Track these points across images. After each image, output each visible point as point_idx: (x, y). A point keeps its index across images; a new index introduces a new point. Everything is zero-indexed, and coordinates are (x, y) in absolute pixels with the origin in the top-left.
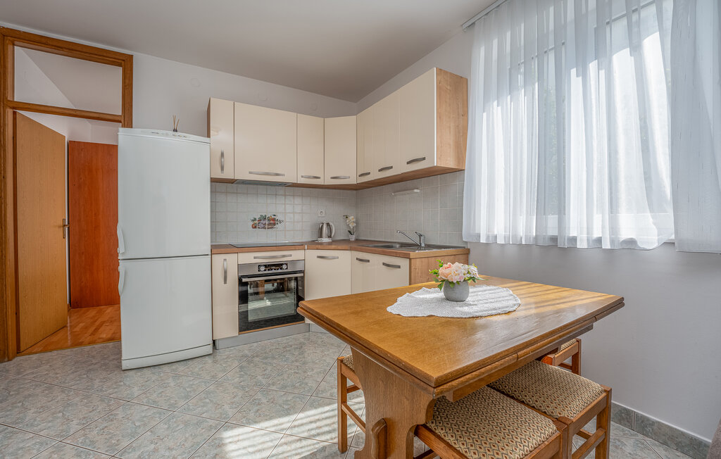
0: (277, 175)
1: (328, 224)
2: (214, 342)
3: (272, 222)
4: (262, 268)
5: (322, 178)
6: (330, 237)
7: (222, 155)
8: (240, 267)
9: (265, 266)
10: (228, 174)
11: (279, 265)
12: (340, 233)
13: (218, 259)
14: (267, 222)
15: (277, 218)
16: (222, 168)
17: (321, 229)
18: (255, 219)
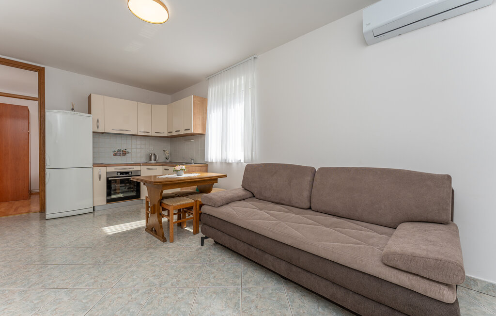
0: (127, 131)
1: (154, 154)
2: (94, 207)
3: (124, 153)
4: (119, 174)
5: (151, 132)
6: (155, 160)
7: (98, 121)
8: (107, 173)
9: (120, 173)
10: (101, 130)
11: (127, 173)
12: (161, 159)
13: (96, 169)
14: (121, 153)
15: (127, 151)
16: (98, 127)
17: (151, 156)
18: (115, 151)
